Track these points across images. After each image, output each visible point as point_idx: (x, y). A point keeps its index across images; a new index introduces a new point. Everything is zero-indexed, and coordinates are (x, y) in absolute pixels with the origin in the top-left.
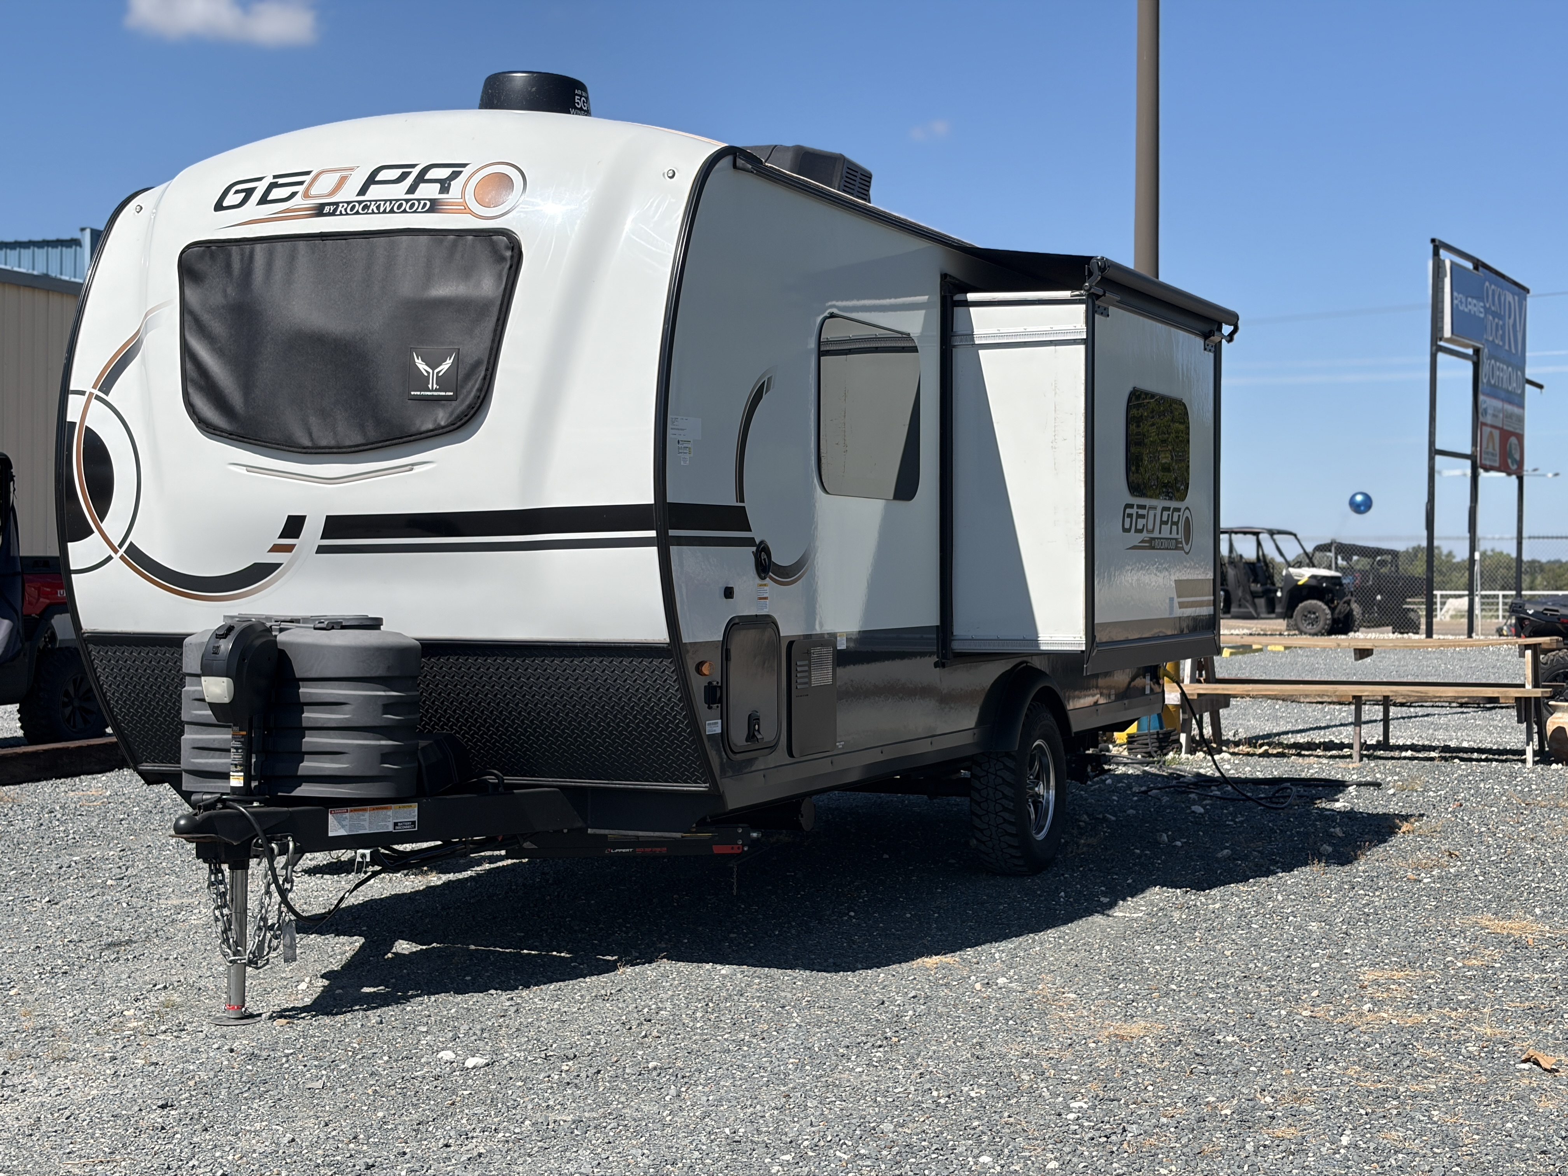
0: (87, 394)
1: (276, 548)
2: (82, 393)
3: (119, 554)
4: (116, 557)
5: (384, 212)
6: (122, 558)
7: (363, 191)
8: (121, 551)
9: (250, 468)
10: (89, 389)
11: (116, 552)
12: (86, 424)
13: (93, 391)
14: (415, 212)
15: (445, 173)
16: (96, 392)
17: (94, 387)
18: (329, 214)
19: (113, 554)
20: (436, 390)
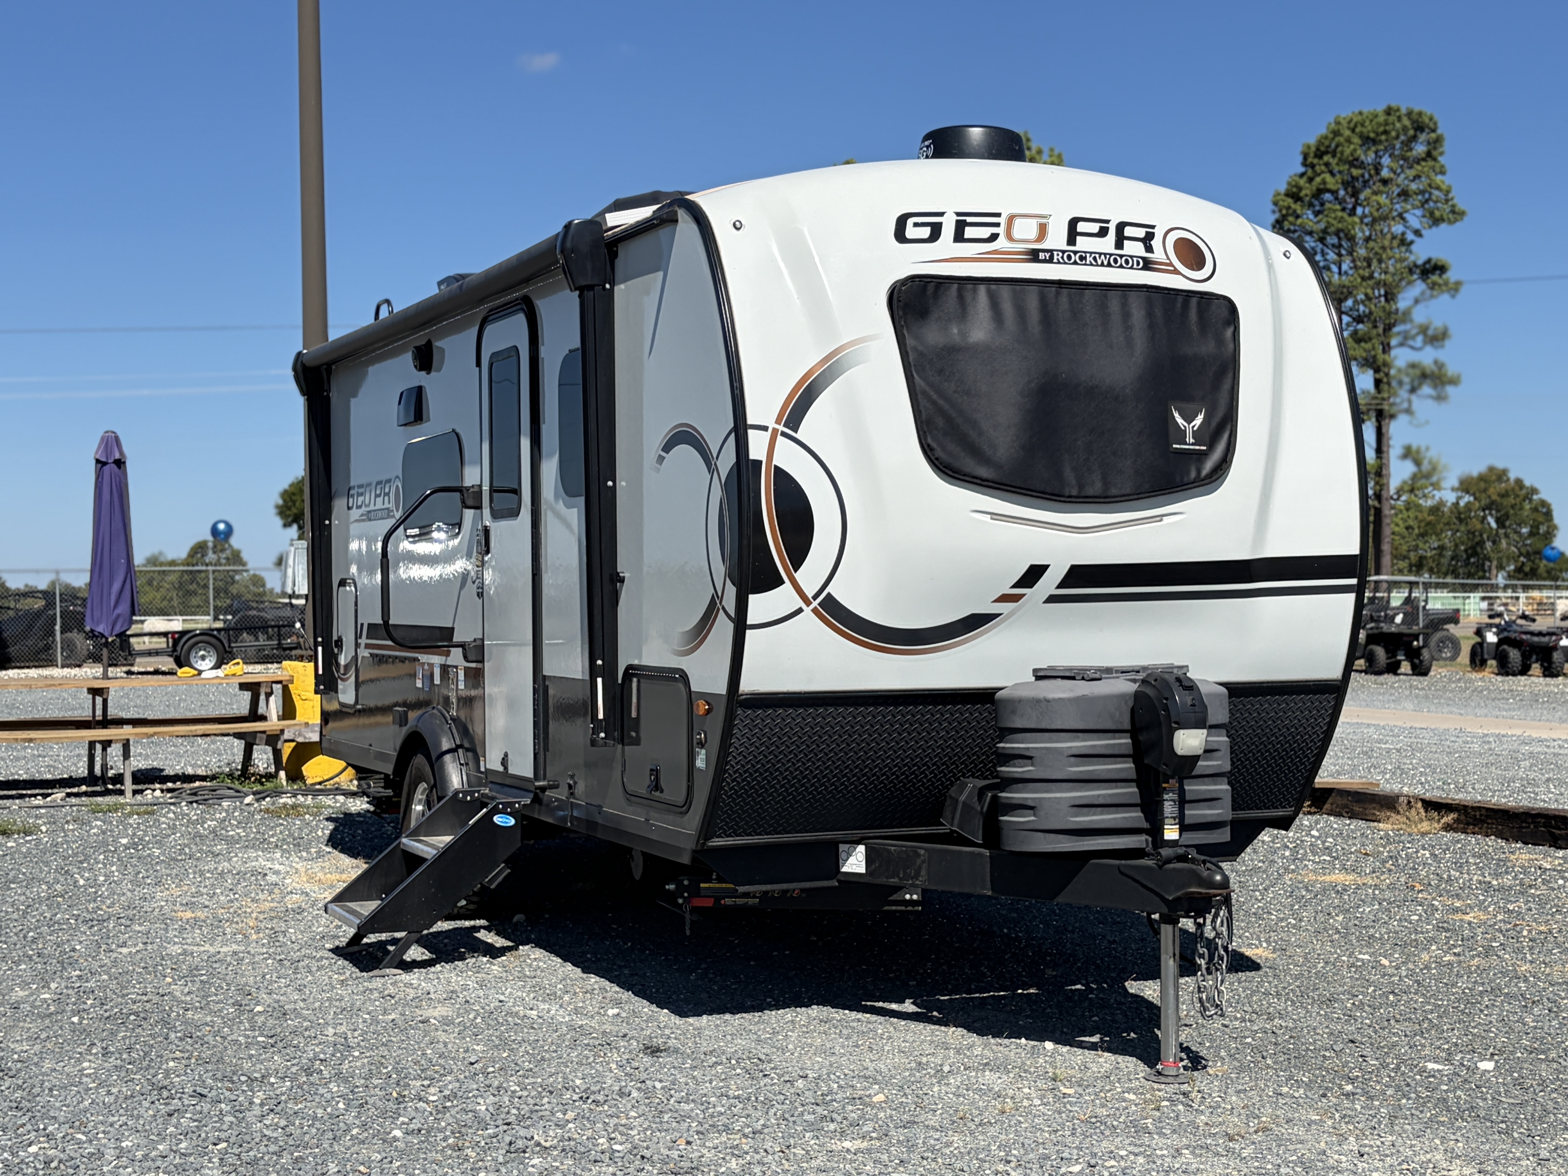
0: (770, 430)
1: (1004, 598)
2: (765, 428)
3: (812, 607)
4: (807, 610)
5: (1102, 265)
6: (815, 611)
7: (1071, 241)
8: (815, 604)
9: (995, 516)
10: (772, 425)
11: (808, 603)
12: (774, 463)
13: (777, 426)
14: (1131, 268)
15: (1141, 233)
16: (781, 428)
17: (778, 421)
18: (1045, 261)
19: (804, 606)
20: (1193, 444)
